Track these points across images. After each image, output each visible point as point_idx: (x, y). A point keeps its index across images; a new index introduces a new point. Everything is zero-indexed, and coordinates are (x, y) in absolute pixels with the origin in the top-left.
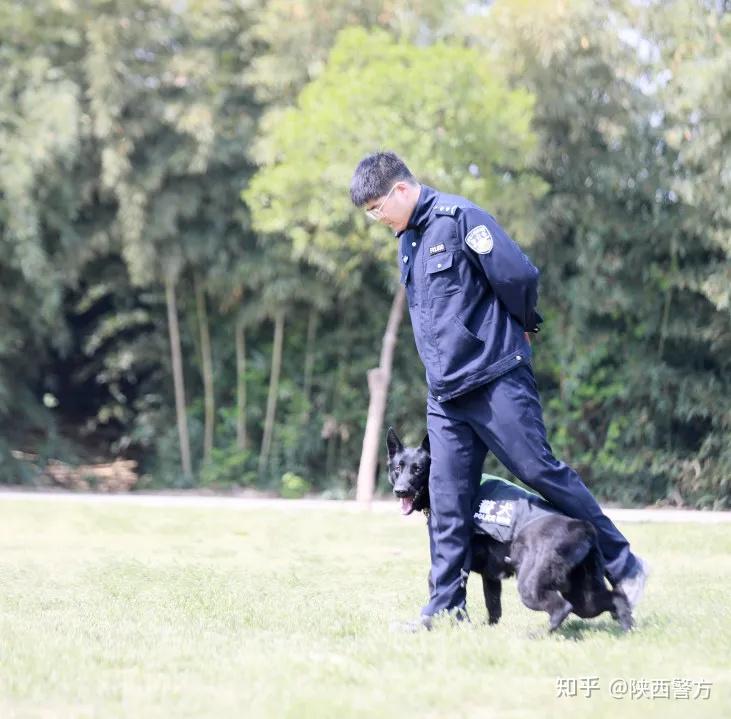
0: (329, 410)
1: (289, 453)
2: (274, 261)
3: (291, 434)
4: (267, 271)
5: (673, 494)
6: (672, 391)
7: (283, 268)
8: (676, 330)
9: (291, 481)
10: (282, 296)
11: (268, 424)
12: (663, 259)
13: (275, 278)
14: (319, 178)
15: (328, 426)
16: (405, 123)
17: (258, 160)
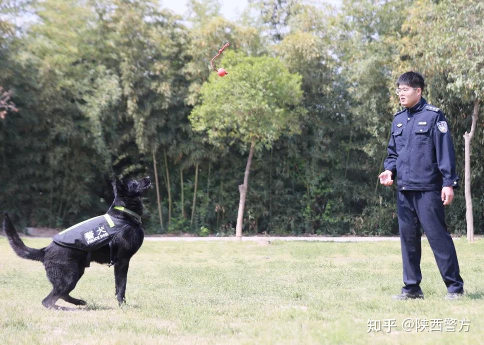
0: (217, 201)
1: (202, 218)
2: (195, 143)
3: (203, 211)
4: (193, 147)
5: (352, 230)
6: (350, 190)
7: (198, 146)
8: (352, 166)
9: (204, 230)
10: (198, 157)
11: (193, 208)
12: (346, 138)
13: (195, 150)
14: (219, 109)
15: (217, 208)
16: (252, 87)
17: (189, 104)
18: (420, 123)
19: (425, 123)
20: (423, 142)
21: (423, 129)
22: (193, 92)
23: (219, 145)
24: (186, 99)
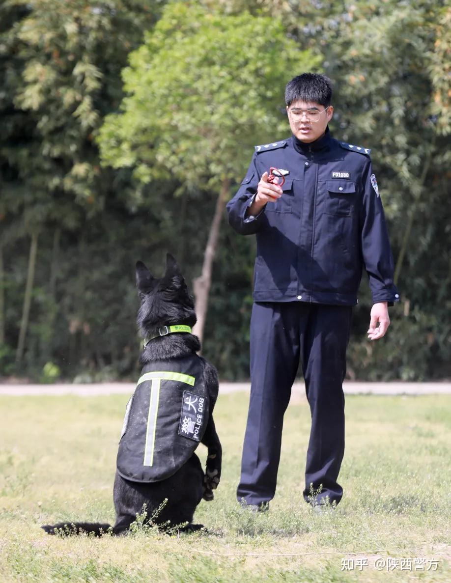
0: (72, 310)
1: (44, 346)
2: (34, 189)
3: (45, 331)
4: (28, 197)
7: (40, 195)
10: (39, 218)
11: (23, 324)
13: (34, 202)
14: (168, 124)
15: (74, 324)
16: (234, 78)
17: (25, 105)
18: (336, 174)
19: (346, 175)
20: (343, 211)
21: (345, 187)
22: (35, 82)
23: (87, 193)
24: (19, 98)
